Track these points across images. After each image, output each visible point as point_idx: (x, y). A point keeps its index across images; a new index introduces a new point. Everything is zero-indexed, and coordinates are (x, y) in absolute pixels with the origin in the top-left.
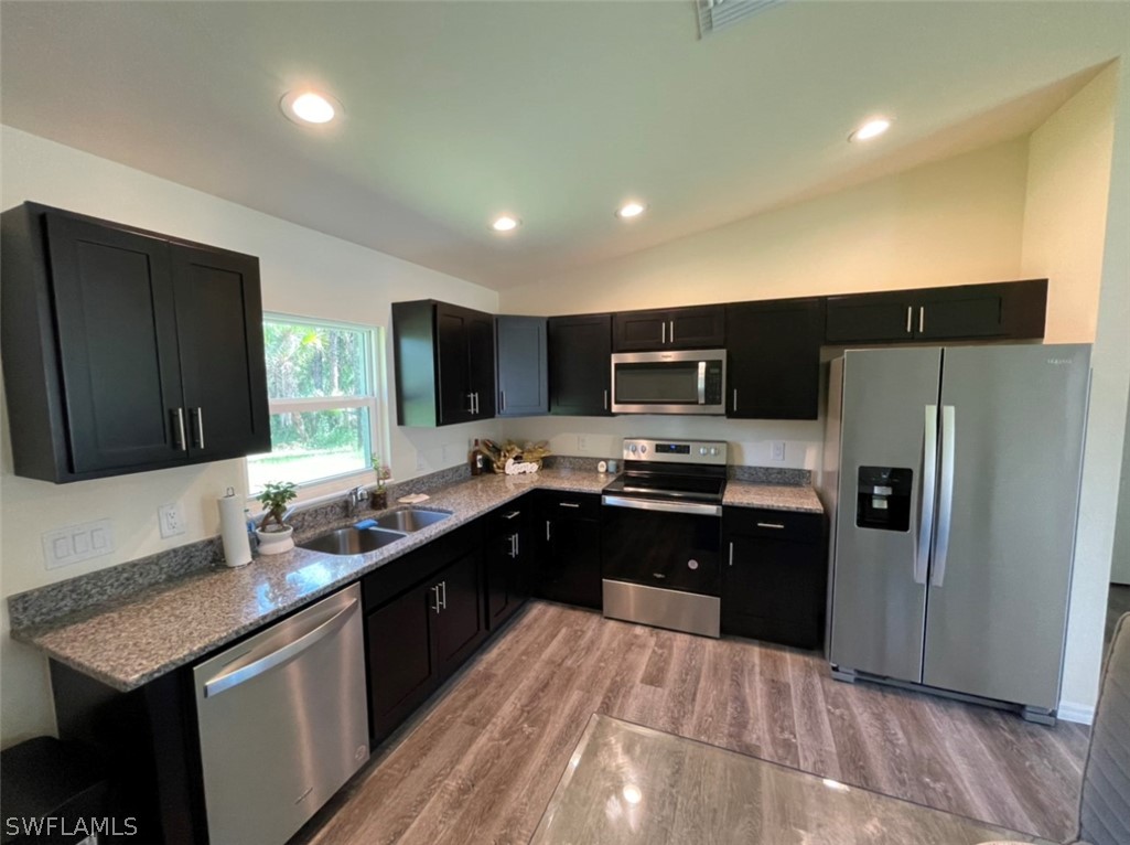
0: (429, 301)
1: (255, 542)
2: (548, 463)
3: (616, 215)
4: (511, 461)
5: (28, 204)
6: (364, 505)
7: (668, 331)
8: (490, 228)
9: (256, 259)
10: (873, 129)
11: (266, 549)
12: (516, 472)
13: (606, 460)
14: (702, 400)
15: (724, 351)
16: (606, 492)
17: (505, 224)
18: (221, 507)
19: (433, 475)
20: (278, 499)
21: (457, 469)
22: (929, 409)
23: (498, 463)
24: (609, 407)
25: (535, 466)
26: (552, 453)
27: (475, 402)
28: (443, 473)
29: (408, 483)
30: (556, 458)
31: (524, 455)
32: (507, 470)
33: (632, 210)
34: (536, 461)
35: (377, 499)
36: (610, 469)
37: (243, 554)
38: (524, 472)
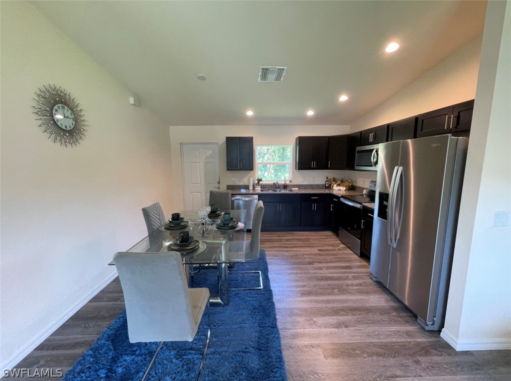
0: (299, 137)
1: (254, 187)
2: (352, 188)
4: (336, 185)
6: (282, 187)
7: (371, 136)
8: (307, 115)
9: (252, 137)
11: (256, 188)
12: (337, 189)
14: (373, 165)
16: (342, 196)
17: (310, 113)
18: (249, 180)
19: (306, 185)
20: (259, 180)
21: (318, 185)
22: (396, 168)
23: (332, 186)
24: (354, 167)
25: (344, 188)
26: (357, 185)
27: (314, 164)
28: (311, 185)
29: (296, 185)
30: (356, 187)
31: (341, 184)
32: (334, 188)
33: (343, 98)
34: (346, 187)
35: (285, 187)
36: (366, 193)
37: (251, 188)
38: (340, 190)
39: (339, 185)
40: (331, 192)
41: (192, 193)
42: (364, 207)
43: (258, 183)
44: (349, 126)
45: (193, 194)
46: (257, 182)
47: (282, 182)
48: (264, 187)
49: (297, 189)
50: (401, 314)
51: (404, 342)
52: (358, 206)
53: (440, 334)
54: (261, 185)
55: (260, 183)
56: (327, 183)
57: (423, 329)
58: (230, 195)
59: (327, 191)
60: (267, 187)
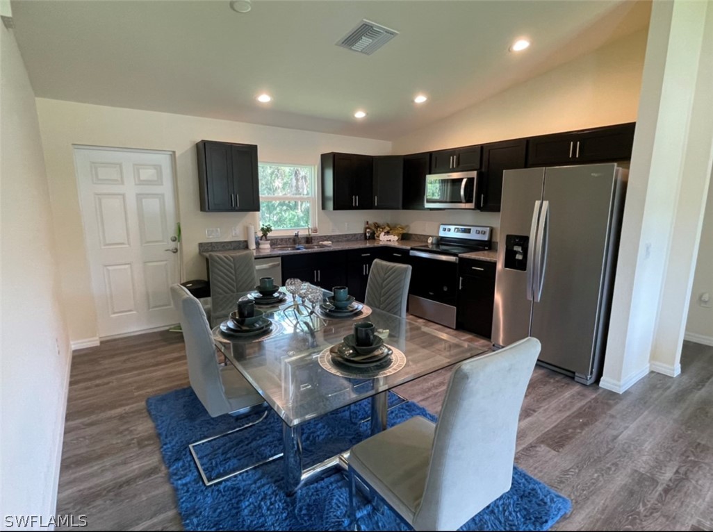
0: (332, 153)
1: (258, 244)
2: (405, 237)
3: (413, 101)
4: (383, 233)
5: (202, 141)
6: (303, 241)
7: (453, 160)
8: (354, 116)
9: (256, 146)
10: (521, 45)
11: (261, 246)
12: (386, 239)
13: (432, 236)
14: (464, 200)
15: (475, 172)
16: (412, 249)
17: (360, 115)
18: (247, 230)
19: (340, 236)
20: (266, 231)
21: (355, 235)
22: (537, 203)
23: (377, 234)
24: (423, 205)
25: (396, 238)
26: (410, 232)
27: (356, 200)
28: (346, 236)
29: (325, 236)
30: (411, 235)
31: (391, 232)
32: (381, 239)
33: (420, 99)
34: (398, 235)
35: (309, 240)
36: (434, 242)
37: (253, 246)
38: (390, 240)
39: (388, 233)
40: (376, 245)
41: (106, 266)
42: (461, 259)
43: (265, 235)
44: (390, 142)
45: (110, 268)
46: (260, 234)
47: (303, 233)
48: (274, 243)
49: (330, 242)
50: (557, 379)
51: (586, 404)
52: (452, 259)
53: (598, 385)
54: (272, 240)
55: (269, 234)
56: (368, 230)
57: (585, 385)
58: (253, 258)
59: (368, 245)
60: (279, 241)
